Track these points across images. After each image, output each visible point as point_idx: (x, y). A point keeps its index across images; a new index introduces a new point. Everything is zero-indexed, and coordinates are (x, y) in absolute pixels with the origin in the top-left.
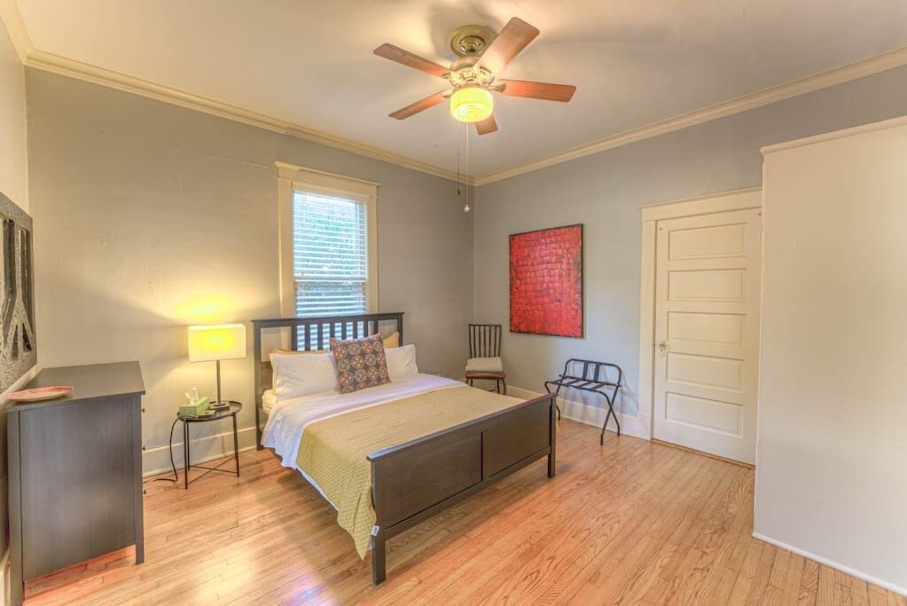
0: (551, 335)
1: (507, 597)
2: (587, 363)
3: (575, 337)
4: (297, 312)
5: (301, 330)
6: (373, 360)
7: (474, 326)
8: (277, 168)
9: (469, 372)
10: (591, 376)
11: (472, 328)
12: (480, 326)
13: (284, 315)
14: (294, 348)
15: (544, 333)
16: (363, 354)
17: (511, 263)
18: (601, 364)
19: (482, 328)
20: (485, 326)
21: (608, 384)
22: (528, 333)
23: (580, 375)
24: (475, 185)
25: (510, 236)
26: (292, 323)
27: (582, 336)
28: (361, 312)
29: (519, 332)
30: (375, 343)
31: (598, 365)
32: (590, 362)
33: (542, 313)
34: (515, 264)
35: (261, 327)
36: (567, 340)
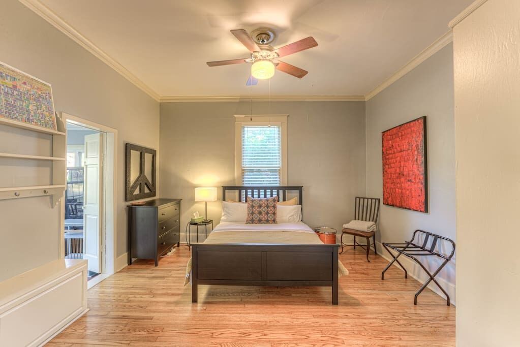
0: (406, 208)
1: (222, 334)
2: (428, 234)
3: (421, 211)
4: (243, 184)
5: (243, 192)
6: (265, 210)
7: (360, 198)
8: (235, 118)
9: (345, 228)
10: (429, 246)
11: (358, 199)
12: (368, 199)
13: (237, 185)
14: (240, 201)
15: (401, 207)
16: (260, 206)
17: (383, 153)
18: (439, 237)
19: (370, 201)
20: (372, 199)
21: (439, 255)
22: (393, 205)
23: (421, 244)
24: (366, 100)
25: (383, 132)
26: (240, 189)
27: (426, 211)
28: (278, 185)
29: (388, 205)
30: (269, 202)
31: (437, 237)
32: (430, 234)
33: (400, 190)
34: (385, 152)
35: (225, 189)
36: (416, 213)
